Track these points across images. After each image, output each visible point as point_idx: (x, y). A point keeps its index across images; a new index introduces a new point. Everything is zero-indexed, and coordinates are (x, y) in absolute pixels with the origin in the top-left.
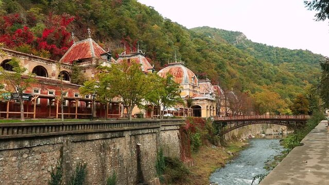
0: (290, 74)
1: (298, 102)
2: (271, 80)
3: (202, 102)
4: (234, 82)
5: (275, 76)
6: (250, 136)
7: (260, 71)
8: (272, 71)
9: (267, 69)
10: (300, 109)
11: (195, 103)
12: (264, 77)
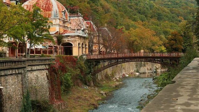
0: (166, 9)
1: (172, 40)
2: (146, 16)
3: (73, 39)
4: (108, 18)
5: (151, 11)
6: (124, 75)
7: (135, 7)
8: (148, 6)
9: (142, 4)
10: (174, 47)
11: (66, 40)
12: (140, 13)
